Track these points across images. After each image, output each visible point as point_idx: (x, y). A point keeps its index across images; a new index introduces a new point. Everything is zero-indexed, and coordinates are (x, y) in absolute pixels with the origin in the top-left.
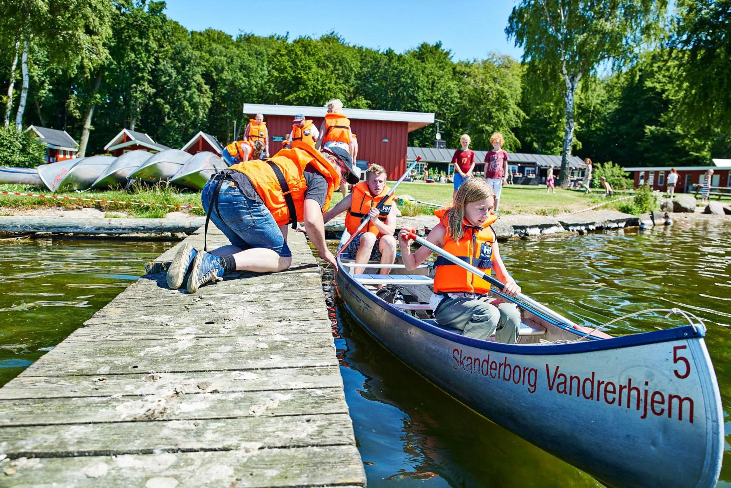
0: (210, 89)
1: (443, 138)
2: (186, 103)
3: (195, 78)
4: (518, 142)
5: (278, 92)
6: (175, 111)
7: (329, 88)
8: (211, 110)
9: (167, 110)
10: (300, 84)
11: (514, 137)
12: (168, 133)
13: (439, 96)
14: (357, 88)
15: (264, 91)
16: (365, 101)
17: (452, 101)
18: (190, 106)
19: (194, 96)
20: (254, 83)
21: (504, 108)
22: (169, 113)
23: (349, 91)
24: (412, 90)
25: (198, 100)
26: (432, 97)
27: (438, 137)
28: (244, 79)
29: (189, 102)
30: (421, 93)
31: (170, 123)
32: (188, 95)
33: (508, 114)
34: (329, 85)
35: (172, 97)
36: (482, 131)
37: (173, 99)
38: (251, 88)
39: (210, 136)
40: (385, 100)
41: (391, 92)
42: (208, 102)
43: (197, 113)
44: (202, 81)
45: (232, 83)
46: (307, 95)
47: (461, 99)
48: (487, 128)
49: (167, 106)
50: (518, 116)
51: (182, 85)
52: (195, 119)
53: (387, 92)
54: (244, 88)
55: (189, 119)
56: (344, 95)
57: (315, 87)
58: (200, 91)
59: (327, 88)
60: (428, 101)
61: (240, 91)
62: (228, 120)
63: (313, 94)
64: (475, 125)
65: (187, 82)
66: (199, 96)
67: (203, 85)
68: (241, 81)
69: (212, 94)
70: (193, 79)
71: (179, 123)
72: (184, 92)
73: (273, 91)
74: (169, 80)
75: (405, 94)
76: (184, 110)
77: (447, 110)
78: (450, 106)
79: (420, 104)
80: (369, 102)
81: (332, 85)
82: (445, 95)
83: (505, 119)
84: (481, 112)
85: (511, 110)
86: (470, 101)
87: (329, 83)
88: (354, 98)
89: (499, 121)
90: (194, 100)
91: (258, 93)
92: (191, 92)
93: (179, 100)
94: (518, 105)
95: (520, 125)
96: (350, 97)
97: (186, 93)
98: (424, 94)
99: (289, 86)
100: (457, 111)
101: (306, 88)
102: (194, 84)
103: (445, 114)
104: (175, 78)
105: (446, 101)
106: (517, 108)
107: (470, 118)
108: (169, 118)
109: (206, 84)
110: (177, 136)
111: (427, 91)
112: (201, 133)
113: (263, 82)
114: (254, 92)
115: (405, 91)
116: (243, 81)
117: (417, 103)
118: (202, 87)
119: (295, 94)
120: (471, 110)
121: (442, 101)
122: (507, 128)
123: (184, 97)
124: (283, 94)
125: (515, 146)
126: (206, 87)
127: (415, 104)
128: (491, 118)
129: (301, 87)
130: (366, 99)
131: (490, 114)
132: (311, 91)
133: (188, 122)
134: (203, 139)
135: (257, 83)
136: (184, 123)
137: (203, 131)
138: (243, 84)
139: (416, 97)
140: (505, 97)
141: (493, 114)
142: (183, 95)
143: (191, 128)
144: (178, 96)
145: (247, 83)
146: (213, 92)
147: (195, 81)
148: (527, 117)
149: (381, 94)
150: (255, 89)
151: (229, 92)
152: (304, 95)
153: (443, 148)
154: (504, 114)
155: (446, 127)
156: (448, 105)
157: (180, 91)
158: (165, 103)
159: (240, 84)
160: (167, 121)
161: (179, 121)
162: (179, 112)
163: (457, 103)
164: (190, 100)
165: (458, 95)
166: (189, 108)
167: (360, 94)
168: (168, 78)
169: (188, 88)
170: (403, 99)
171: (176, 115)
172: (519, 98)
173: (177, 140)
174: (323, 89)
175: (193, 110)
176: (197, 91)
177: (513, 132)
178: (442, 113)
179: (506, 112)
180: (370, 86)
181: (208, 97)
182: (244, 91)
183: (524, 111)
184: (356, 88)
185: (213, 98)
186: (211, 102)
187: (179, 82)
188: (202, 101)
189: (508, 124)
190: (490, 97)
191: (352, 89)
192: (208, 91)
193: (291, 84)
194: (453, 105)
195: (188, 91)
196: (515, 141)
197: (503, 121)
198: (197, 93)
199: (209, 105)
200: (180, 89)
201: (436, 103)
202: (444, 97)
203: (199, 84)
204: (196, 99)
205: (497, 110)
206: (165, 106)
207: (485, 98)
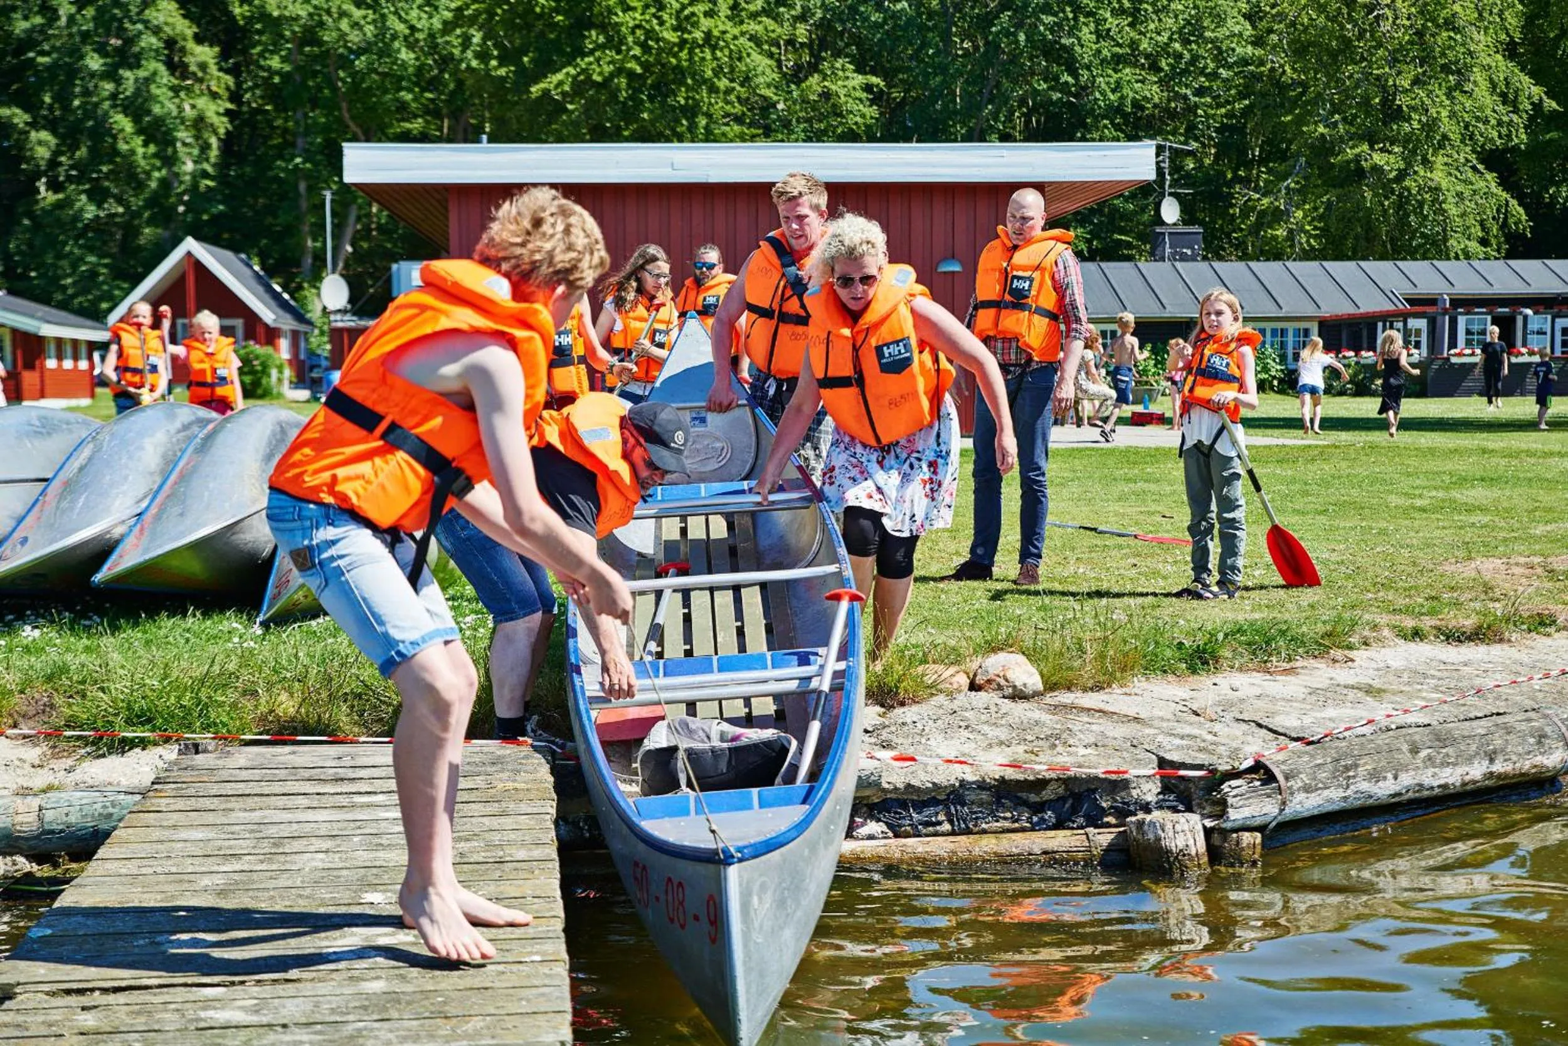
0: (224, 56)
1: (1188, 215)
2: (123, 123)
3: (156, 16)
4: (1518, 210)
5: (503, 61)
6: (82, 152)
7: (708, 35)
8: (227, 143)
9: (43, 153)
10: (590, 26)
11: (1494, 188)
12: (54, 244)
13: (1164, 38)
14: (824, 26)
15: (446, 61)
16: (859, 80)
17: (1220, 57)
18: (139, 132)
19: (154, 89)
20: (401, 28)
21: (1446, 69)
22: (53, 163)
23: (791, 42)
24: (1049, 19)
25: (171, 107)
26: (1134, 45)
27: (1170, 211)
28: (357, 13)
29: (137, 119)
30: (1086, 33)
31: (59, 205)
32: (129, 87)
33: (1469, 94)
34: (706, 23)
35: (63, 98)
36: (1356, 173)
37: (67, 108)
38: (386, 52)
39: (229, 254)
40: (942, 69)
41: (965, 35)
42: (214, 111)
43: (169, 160)
44: (184, 28)
45: (310, 35)
46: (620, 71)
47: (1258, 42)
48: (1378, 158)
49: (44, 135)
50: (1510, 98)
51: (101, 50)
52: (165, 184)
53: (946, 37)
54: (359, 52)
55: (140, 186)
56: (771, 55)
57: (650, 34)
58: (176, 66)
59: (698, 35)
60: (1118, 61)
61: (345, 62)
62: (302, 186)
63: (646, 66)
64: (1324, 149)
65: (121, 32)
66: (175, 90)
67: (191, 45)
68: (344, 25)
69: (229, 80)
70: (146, 22)
71: (99, 206)
72: (110, 74)
73: (483, 56)
74: (42, 30)
75: (1022, 37)
76: (116, 152)
77: (1200, 92)
78: (1214, 76)
79: (1085, 75)
80: (875, 80)
81: (720, 25)
82: (1191, 32)
83: (1453, 115)
84: (1346, 93)
85: (1478, 75)
86: (1299, 50)
87: (709, 14)
88: (814, 68)
89: (1430, 126)
90: (157, 110)
91: (420, 70)
92: (142, 74)
93: (90, 110)
94: (1510, 51)
95: (1521, 138)
96: (798, 67)
97: (118, 81)
98: (1101, 35)
99: (542, 34)
100: (1242, 96)
101: (615, 42)
102: (149, 41)
103: (1192, 109)
104: (71, 19)
105: (1195, 59)
106: (1503, 66)
107: (1300, 121)
108: (55, 186)
109: (199, 39)
110: (92, 259)
111: (1112, 22)
112: (190, 244)
113: (437, 24)
114: (404, 65)
115: (1019, 26)
116: (355, 25)
117: (1074, 73)
118: (183, 51)
119: (572, 71)
120: (1304, 85)
121: (1179, 56)
122: (1466, 153)
123: (114, 96)
124: (521, 70)
125: (1504, 225)
126: (205, 53)
127: (1066, 78)
128: (1395, 114)
129: (595, 36)
130: (859, 70)
131: (1388, 102)
132: (637, 51)
133: (137, 202)
134: (199, 267)
135: (413, 28)
136: (120, 201)
137: (198, 238)
138: (354, 37)
139: (1068, 50)
140: (1450, 24)
141: (1402, 101)
142: (108, 87)
143: (150, 222)
144: (86, 93)
145: (370, 30)
146: (235, 71)
147: (157, 31)
148: (1551, 104)
149: (925, 45)
150: (405, 55)
151: (298, 68)
152: (608, 69)
153: (1193, 258)
154: (1449, 95)
155: (1200, 166)
156: (1202, 72)
157: (93, 75)
158: (34, 125)
159: (343, 36)
160: (46, 196)
161: (98, 196)
162: (96, 156)
163: (1244, 62)
164: (137, 107)
165: (1249, 31)
166: (139, 141)
167: (837, 54)
168: (38, 20)
169: (127, 57)
170: (1014, 59)
171: (83, 171)
172: (1513, 21)
173: (93, 274)
174: (683, 43)
175: (152, 149)
176: (162, 68)
177: (1490, 169)
178: (1178, 106)
179: (1459, 86)
180: (876, 17)
181: (214, 96)
182: (360, 63)
183: (1538, 77)
184: (818, 26)
185: (235, 96)
186: (228, 113)
187: (85, 36)
188: (188, 112)
189: (1468, 136)
190: (1385, 26)
191: (802, 32)
192: (213, 69)
193: (555, 25)
194: (1224, 73)
195: (127, 74)
196: (1503, 209)
197: (1447, 126)
198: (165, 77)
199: (223, 125)
200: (94, 63)
201: (1155, 68)
202: (1186, 42)
203: (171, 43)
204: (164, 104)
205: (1416, 82)
206: (33, 135)
207: (1362, 33)
